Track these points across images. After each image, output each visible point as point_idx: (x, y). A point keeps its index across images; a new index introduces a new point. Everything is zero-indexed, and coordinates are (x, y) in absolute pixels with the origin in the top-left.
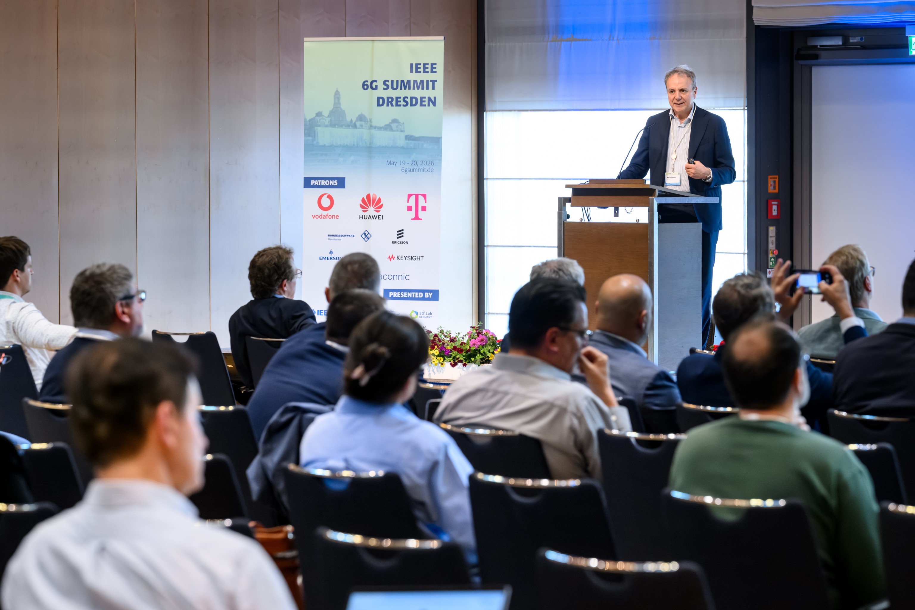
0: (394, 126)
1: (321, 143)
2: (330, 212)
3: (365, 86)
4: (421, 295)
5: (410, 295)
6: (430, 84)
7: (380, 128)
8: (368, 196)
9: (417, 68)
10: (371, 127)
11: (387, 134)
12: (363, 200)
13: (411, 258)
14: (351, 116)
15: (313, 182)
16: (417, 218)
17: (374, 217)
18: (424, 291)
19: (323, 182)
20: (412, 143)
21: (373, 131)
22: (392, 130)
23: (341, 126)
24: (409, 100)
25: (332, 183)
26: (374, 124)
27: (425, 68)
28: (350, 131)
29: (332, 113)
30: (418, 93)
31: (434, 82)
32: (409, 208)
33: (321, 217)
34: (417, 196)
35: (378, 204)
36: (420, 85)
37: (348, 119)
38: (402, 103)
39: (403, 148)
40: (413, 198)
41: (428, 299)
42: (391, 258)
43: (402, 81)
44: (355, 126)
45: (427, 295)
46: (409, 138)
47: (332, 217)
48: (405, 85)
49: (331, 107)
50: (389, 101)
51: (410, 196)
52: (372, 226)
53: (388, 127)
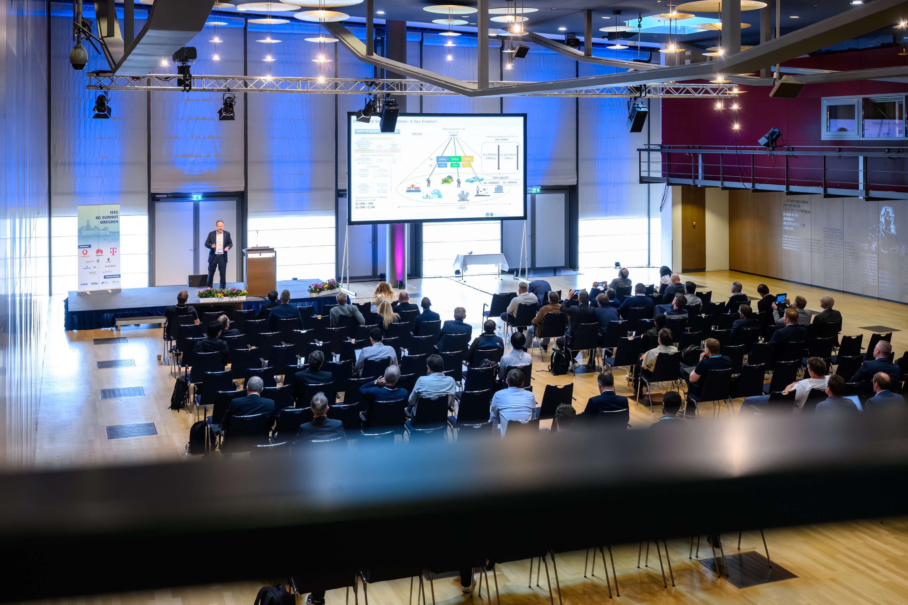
0: (106, 229)
1: (83, 235)
2: (86, 255)
3: (97, 218)
4: (115, 276)
5: (112, 277)
6: (116, 217)
7: (102, 230)
8: (98, 250)
9: (112, 212)
10: (99, 230)
11: (104, 231)
12: (97, 251)
13: (112, 266)
14: (92, 226)
15: (81, 247)
16: (113, 254)
17: (101, 255)
18: (116, 275)
19: (84, 247)
20: (111, 234)
21: (100, 231)
22: (105, 230)
23: (89, 230)
24: (110, 222)
25: (87, 246)
26: (100, 229)
27: (114, 212)
28: (92, 231)
29: (87, 226)
30: (113, 219)
31: (117, 216)
32: (111, 252)
33: (84, 256)
34: (113, 249)
35: (102, 252)
36: (113, 217)
37: (92, 228)
38: (108, 222)
39: (108, 235)
40: (112, 249)
41: (118, 277)
42: (106, 267)
43: (108, 216)
44: (94, 230)
45: (117, 276)
46: (110, 232)
47: (87, 256)
48: (109, 217)
49: (86, 224)
50: (104, 222)
51: (111, 249)
52: (100, 258)
53: (104, 230)
